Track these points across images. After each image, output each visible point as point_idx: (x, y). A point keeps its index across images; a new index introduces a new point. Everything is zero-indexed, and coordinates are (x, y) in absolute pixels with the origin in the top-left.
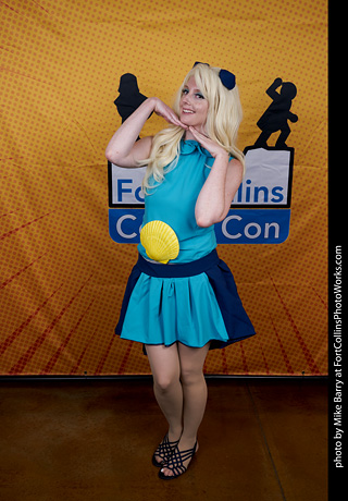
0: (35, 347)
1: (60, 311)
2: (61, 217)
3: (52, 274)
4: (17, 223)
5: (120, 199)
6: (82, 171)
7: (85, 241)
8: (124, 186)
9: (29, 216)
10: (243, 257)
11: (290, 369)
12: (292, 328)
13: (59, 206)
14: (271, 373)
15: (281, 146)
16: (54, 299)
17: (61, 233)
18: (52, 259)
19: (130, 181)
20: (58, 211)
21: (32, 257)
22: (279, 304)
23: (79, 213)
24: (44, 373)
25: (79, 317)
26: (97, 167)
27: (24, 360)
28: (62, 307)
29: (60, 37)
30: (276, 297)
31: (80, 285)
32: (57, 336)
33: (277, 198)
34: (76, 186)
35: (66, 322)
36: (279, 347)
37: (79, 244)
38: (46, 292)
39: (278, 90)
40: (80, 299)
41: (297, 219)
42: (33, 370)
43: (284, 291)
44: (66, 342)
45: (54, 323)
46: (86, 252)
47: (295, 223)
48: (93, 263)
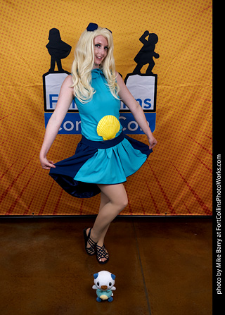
0: (2, 198)
1: (17, 176)
2: (15, 118)
3: (11, 153)
5: (51, 107)
6: (27, 89)
7: (30, 133)
8: (54, 98)
11: (158, 212)
12: (158, 186)
13: (14, 111)
14: (146, 214)
15: (149, 73)
16: (12, 168)
17: (16, 127)
18: (11, 144)
19: (57, 95)
20: (13, 114)
22: (150, 171)
23: (26, 115)
24: (7, 214)
25: (28, 180)
26: (36, 87)
28: (18, 173)
29: (12, 5)
30: (148, 168)
31: (28, 159)
32: (15, 191)
33: (148, 106)
34: (25, 99)
35: (21, 183)
36: (150, 198)
37: (27, 134)
38: (8, 164)
39: (147, 38)
40: (28, 168)
41: (160, 118)
42: (1, 212)
43: (153, 163)
44: (21, 195)
45: (13, 183)
46: (32, 139)
47: (159, 121)
48: (36, 147)
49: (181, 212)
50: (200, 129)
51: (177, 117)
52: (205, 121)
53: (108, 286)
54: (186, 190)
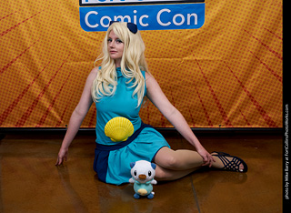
0: (32, 108)
1: (49, 81)
2: (48, 14)
3: (43, 55)
4: (19, 19)
7: (64, 31)
9: (27, 14)
10: (173, 39)
11: (210, 123)
12: (210, 92)
13: (47, 6)
16: (44, 72)
17: (48, 25)
18: (43, 44)
20: (46, 10)
21: (29, 43)
22: (200, 74)
23: (60, 11)
24: (38, 126)
25: (61, 85)
27: (25, 117)
28: (50, 78)
30: (198, 69)
31: (62, 62)
32: (46, 100)
35: (53, 89)
36: (201, 106)
37: (60, 33)
38: (39, 67)
40: (62, 72)
41: (210, 10)
42: (31, 124)
43: (203, 64)
44: (53, 103)
45: (45, 90)
46: (65, 38)
47: (209, 13)
48: (70, 47)
49: (237, 123)
50: (258, 22)
51: (229, 8)
52: (263, 11)
53: (147, 175)
54: (243, 96)
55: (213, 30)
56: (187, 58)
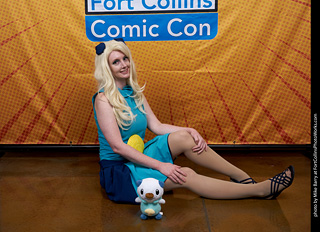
0: (34, 123)
1: (52, 94)
2: (52, 23)
3: (46, 66)
4: (20, 28)
7: (69, 40)
9: (29, 22)
10: (184, 50)
11: (224, 140)
12: (224, 106)
13: (50, 14)
14: (210, 142)
16: (47, 85)
17: (52, 34)
18: (46, 55)
20: (49, 18)
21: (31, 53)
22: (213, 87)
23: (64, 19)
24: (40, 142)
25: (65, 99)
27: (26, 133)
28: (53, 91)
30: (211, 82)
31: (66, 74)
32: (49, 114)
35: (56, 103)
36: (214, 121)
37: (65, 43)
38: (42, 79)
40: (66, 84)
41: (223, 20)
42: (32, 141)
43: (217, 77)
44: (56, 118)
45: (48, 103)
46: (70, 48)
47: (222, 23)
48: (75, 58)
49: (252, 140)
50: (273, 33)
51: (243, 18)
52: (278, 22)
53: (155, 194)
54: (258, 111)
55: (227, 41)
56: (199, 71)
